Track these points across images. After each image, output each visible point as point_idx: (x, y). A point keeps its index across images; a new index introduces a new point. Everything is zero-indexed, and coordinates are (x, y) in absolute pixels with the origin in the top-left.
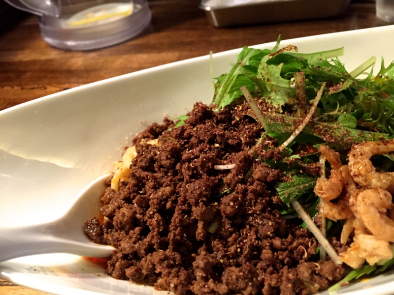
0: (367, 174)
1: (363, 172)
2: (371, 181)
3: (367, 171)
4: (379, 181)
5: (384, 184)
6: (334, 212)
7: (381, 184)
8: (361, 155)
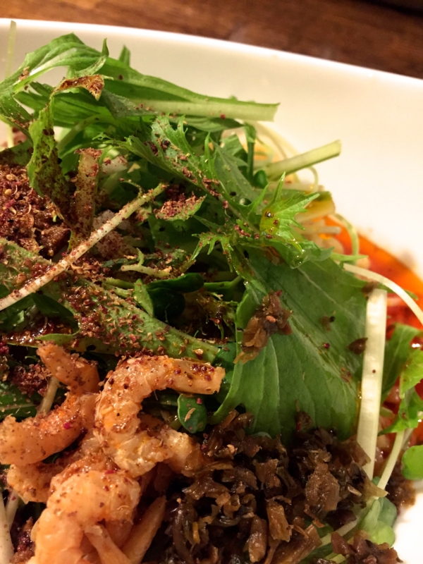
0: (114, 434)
1: (108, 428)
2: (116, 451)
3: (114, 429)
4: (129, 457)
5: (136, 468)
6: (24, 487)
7: (130, 465)
8: (126, 387)
